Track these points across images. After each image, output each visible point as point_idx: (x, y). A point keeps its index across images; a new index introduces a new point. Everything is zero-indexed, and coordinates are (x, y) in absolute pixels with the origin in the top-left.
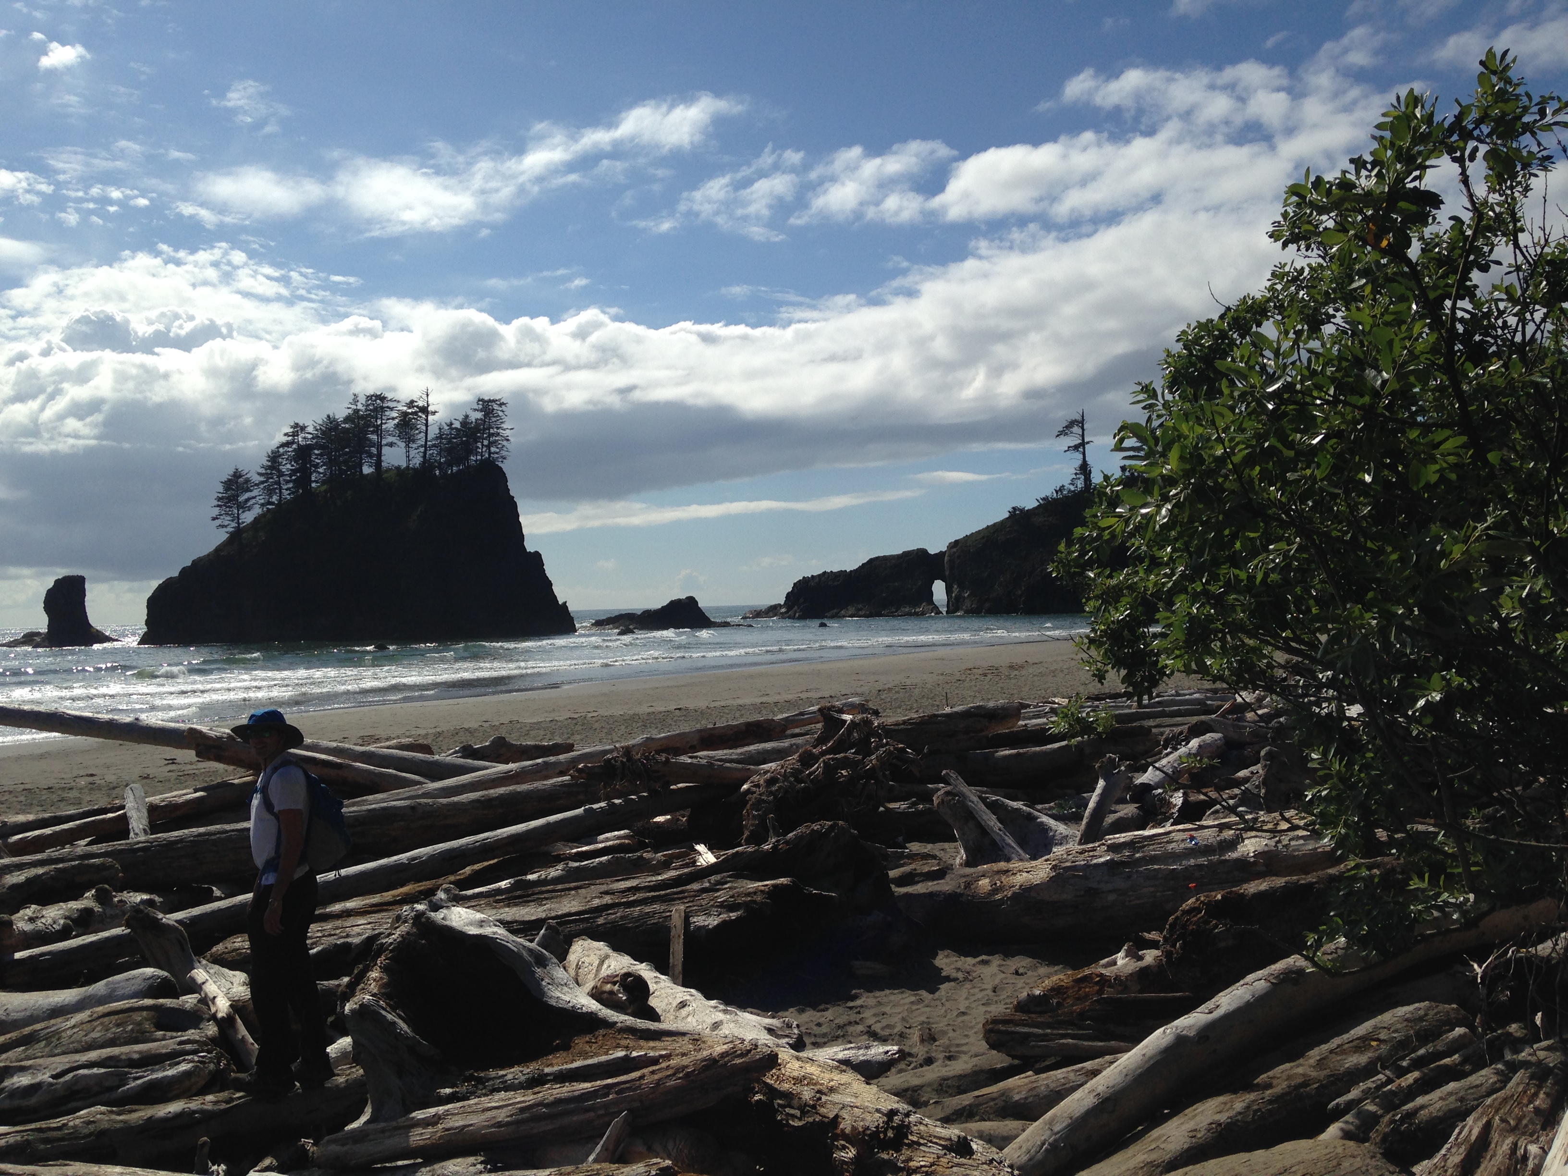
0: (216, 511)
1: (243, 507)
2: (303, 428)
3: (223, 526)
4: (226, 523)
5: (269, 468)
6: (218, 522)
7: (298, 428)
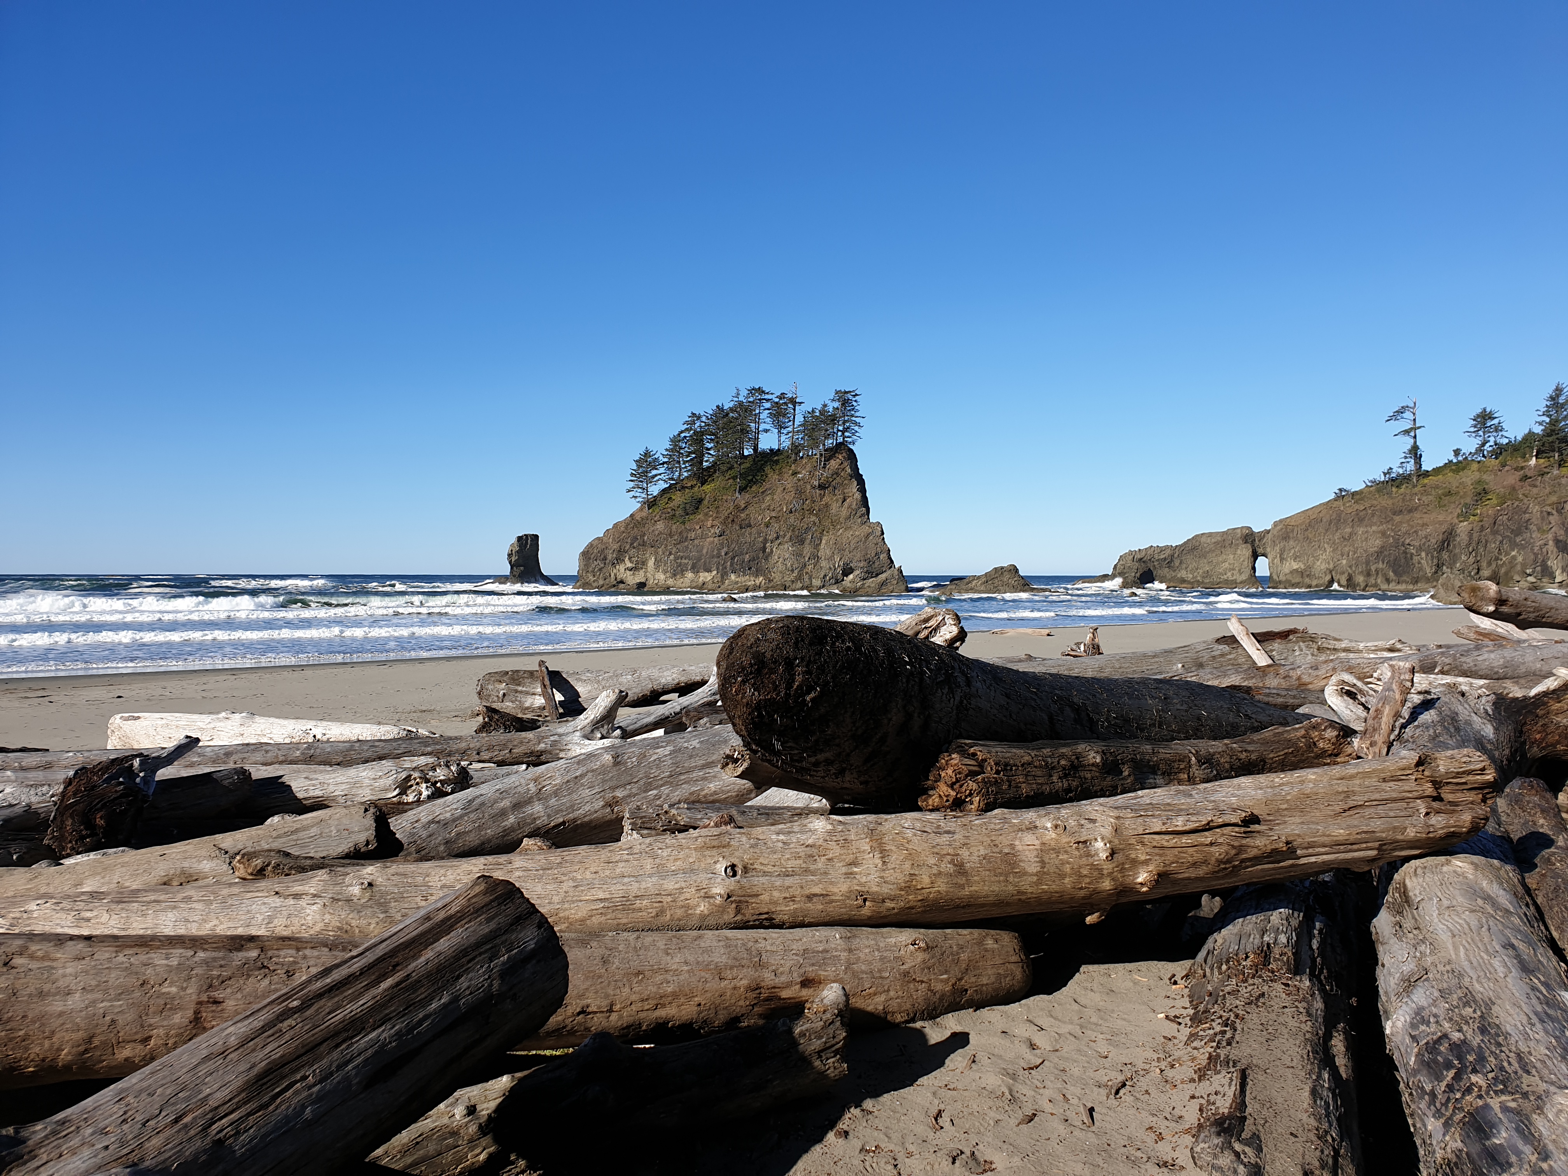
0: (632, 484)
1: (651, 480)
2: (699, 417)
3: (635, 497)
4: (638, 494)
5: (672, 450)
6: (632, 494)
7: (695, 417)
